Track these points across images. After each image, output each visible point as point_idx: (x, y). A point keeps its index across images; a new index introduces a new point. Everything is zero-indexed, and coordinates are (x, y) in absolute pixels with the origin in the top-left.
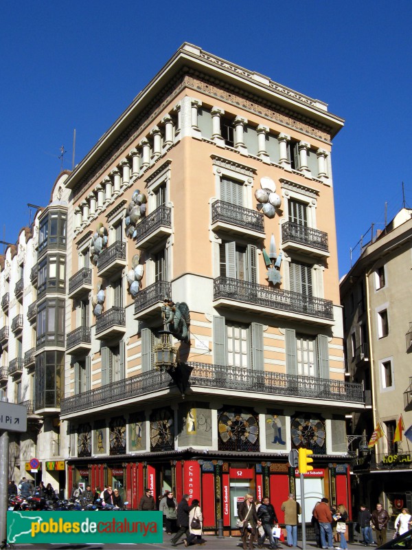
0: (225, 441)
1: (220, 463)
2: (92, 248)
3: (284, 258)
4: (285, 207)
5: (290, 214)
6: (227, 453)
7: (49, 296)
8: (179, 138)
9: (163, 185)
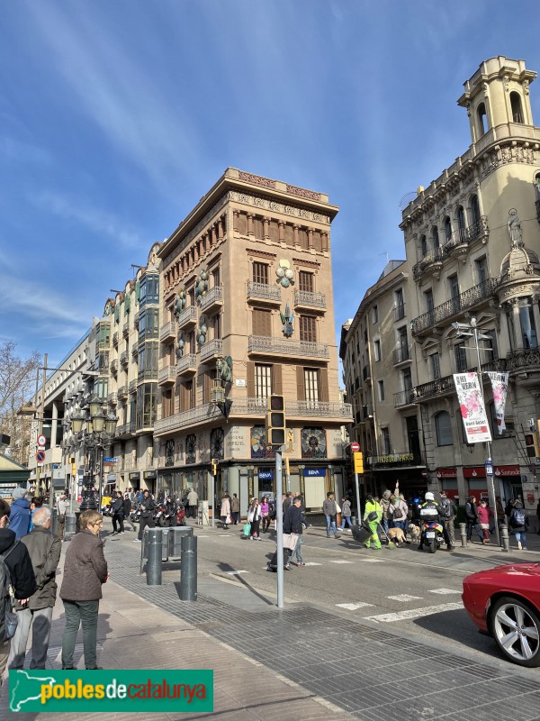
0: (255, 450)
1: (252, 467)
2: (176, 307)
3: (295, 315)
4: (296, 280)
5: (300, 282)
6: (257, 460)
7: (146, 341)
8: (226, 237)
9: (217, 269)
